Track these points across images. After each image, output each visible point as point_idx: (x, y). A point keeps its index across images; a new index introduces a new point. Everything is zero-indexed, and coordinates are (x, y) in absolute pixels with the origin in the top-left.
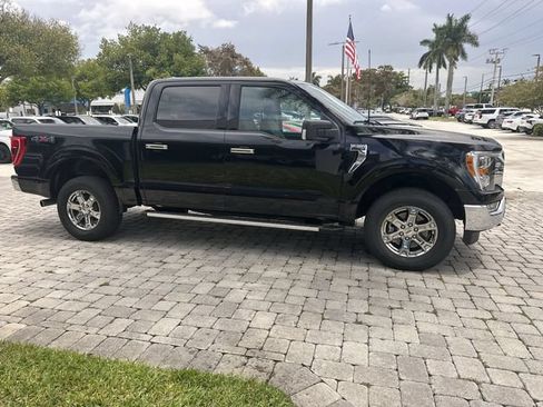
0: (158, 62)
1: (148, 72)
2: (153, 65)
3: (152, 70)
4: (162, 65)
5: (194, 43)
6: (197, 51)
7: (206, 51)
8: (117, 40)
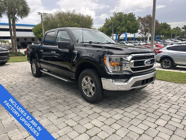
0: (121, 24)
1: (118, 28)
2: (120, 25)
3: (119, 27)
4: (123, 25)
5: (135, 16)
6: (137, 19)
7: (140, 18)
8: (110, 18)
